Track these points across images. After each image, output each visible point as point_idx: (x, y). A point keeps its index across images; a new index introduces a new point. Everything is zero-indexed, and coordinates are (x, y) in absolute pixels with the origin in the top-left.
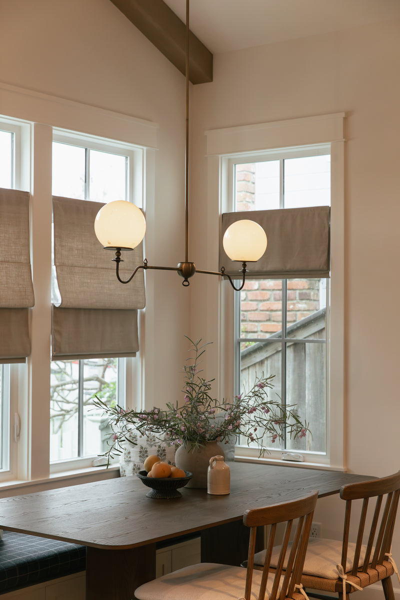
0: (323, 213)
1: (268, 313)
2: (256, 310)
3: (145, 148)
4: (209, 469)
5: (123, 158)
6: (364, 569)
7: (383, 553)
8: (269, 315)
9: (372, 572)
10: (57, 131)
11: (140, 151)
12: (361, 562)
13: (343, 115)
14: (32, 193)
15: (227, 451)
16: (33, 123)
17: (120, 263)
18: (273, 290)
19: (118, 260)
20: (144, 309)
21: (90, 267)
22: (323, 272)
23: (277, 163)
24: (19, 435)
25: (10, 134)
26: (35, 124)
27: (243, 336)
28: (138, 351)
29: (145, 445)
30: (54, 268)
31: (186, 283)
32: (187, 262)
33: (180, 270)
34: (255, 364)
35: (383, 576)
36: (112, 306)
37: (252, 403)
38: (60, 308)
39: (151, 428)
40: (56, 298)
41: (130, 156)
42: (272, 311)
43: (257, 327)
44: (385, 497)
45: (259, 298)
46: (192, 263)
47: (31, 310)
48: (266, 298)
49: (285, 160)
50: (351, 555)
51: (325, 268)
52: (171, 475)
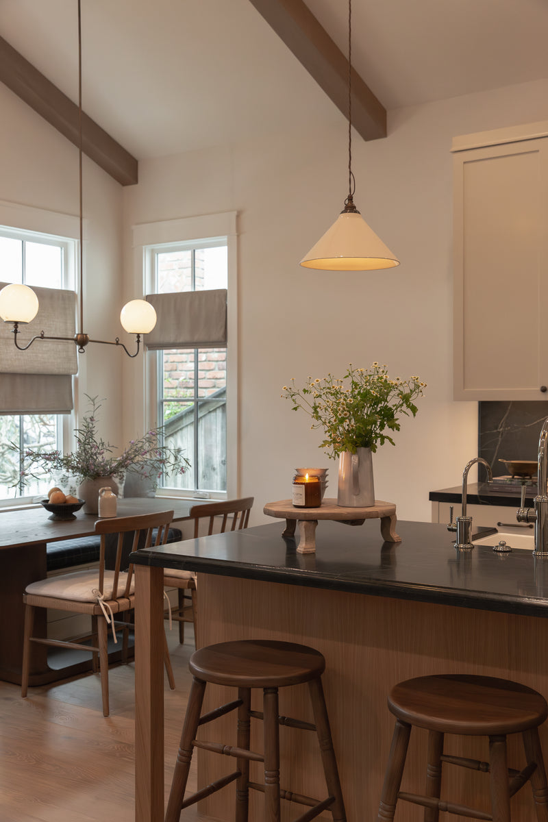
0: (222, 294)
1: (213, 380)
2: (204, 378)
3: (76, 240)
4: (99, 498)
5: (59, 249)
8: (214, 382)
11: (72, 243)
13: (235, 213)
15: (148, 491)
17: (18, 334)
18: (217, 361)
19: (16, 332)
20: (77, 375)
21: (25, 340)
28: (72, 409)
31: (82, 350)
32: (82, 333)
33: (76, 340)
36: (45, 372)
39: (55, 467)
41: (66, 247)
42: (217, 379)
43: (204, 393)
45: (207, 369)
46: (86, 335)
48: (212, 368)
49: (196, 251)
51: (223, 340)
52: (66, 501)
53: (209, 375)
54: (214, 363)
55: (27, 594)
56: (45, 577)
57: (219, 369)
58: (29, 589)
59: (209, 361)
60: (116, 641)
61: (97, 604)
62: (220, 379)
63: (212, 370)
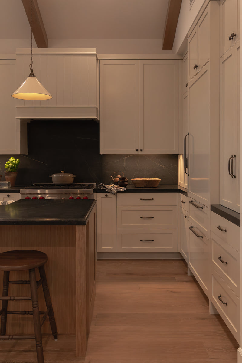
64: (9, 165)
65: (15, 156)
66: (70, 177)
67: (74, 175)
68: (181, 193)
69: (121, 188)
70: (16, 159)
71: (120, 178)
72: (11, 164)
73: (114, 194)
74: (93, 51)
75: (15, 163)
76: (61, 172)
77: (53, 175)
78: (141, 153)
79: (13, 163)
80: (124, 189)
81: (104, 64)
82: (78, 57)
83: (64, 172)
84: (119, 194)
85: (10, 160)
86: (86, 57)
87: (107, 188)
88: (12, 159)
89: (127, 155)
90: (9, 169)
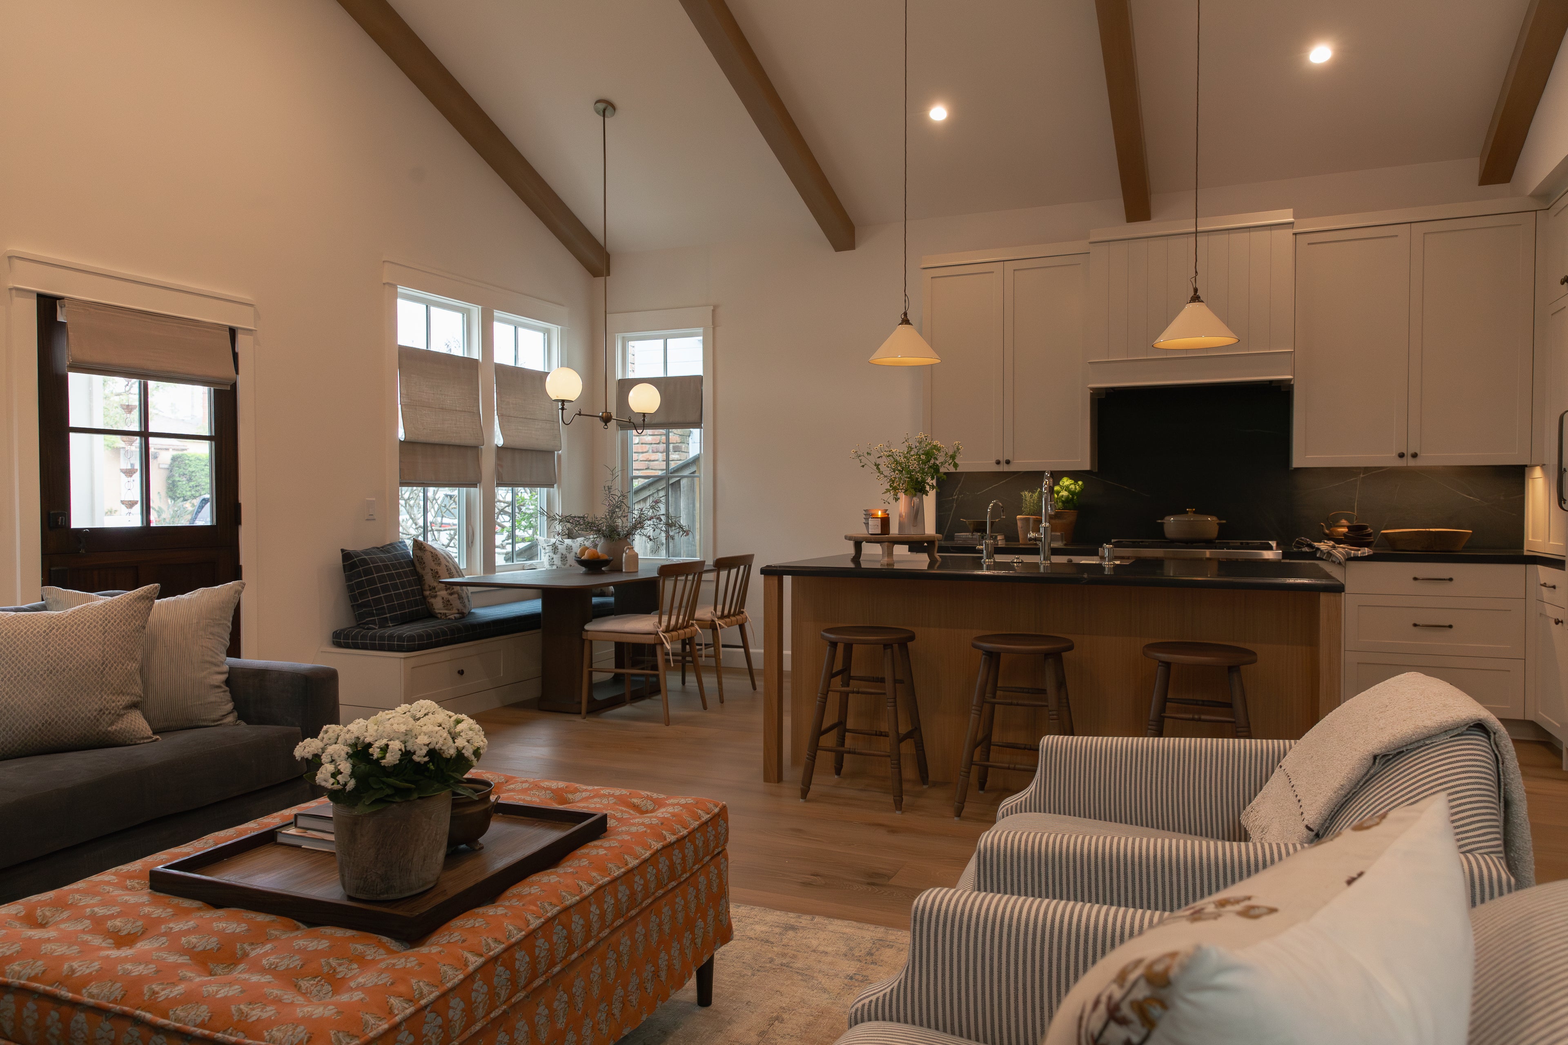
0: (697, 381)
1: (654, 454)
3: (559, 327)
4: (624, 554)
5: (541, 334)
6: (729, 616)
7: (740, 609)
8: (656, 456)
9: (733, 619)
10: (497, 313)
11: (555, 330)
12: (726, 612)
14: (481, 360)
16: (480, 307)
18: (660, 438)
20: (561, 451)
21: (522, 418)
22: (697, 424)
23: (662, 341)
24: (472, 542)
25: (461, 315)
26: (482, 308)
27: (636, 473)
28: (556, 483)
29: (564, 552)
30: (496, 417)
31: (606, 427)
32: (606, 412)
33: (601, 418)
34: (640, 501)
35: (740, 622)
36: (538, 448)
37: (650, 514)
38: (501, 448)
40: (499, 441)
41: (547, 332)
42: (650, 461)
44: (742, 567)
45: (640, 451)
46: (610, 413)
47: (481, 449)
48: (645, 450)
49: (667, 340)
50: (719, 607)
51: (698, 420)
52: (599, 557)
53: (641, 457)
54: (648, 446)
55: (587, 631)
56: (591, 621)
57: (653, 452)
58: (587, 627)
59: (642, 444)
60: (672, 665)
61: (657, 634)
62: (653, 461)
63: (646, 452)
64: (1061, 494)
65: (1074, 475)
66: (1211, 523)
67: (1220, 519)
68: (1538, 566)
69: (1359, 550)
70: (1076, 481)
71: (1348, 527)
72: (1064, 493)
73: (1340, 563)
74: (1286, 216)
75: (1073, 489)
76: (1187, 512)
77: (1167, 518)
78: (1412, 463)
79: (1069, 491)
80: (1366, 551)
81: (1309, 244)
82: (1245, 235)
83: (1195, 512)
84: (1351, 564)
85: (1061, 483)
86: (1266, 233)
87: (1318, 549)
88: (1066, 482)
89: (1366, 469)
90: (1060, 504)
